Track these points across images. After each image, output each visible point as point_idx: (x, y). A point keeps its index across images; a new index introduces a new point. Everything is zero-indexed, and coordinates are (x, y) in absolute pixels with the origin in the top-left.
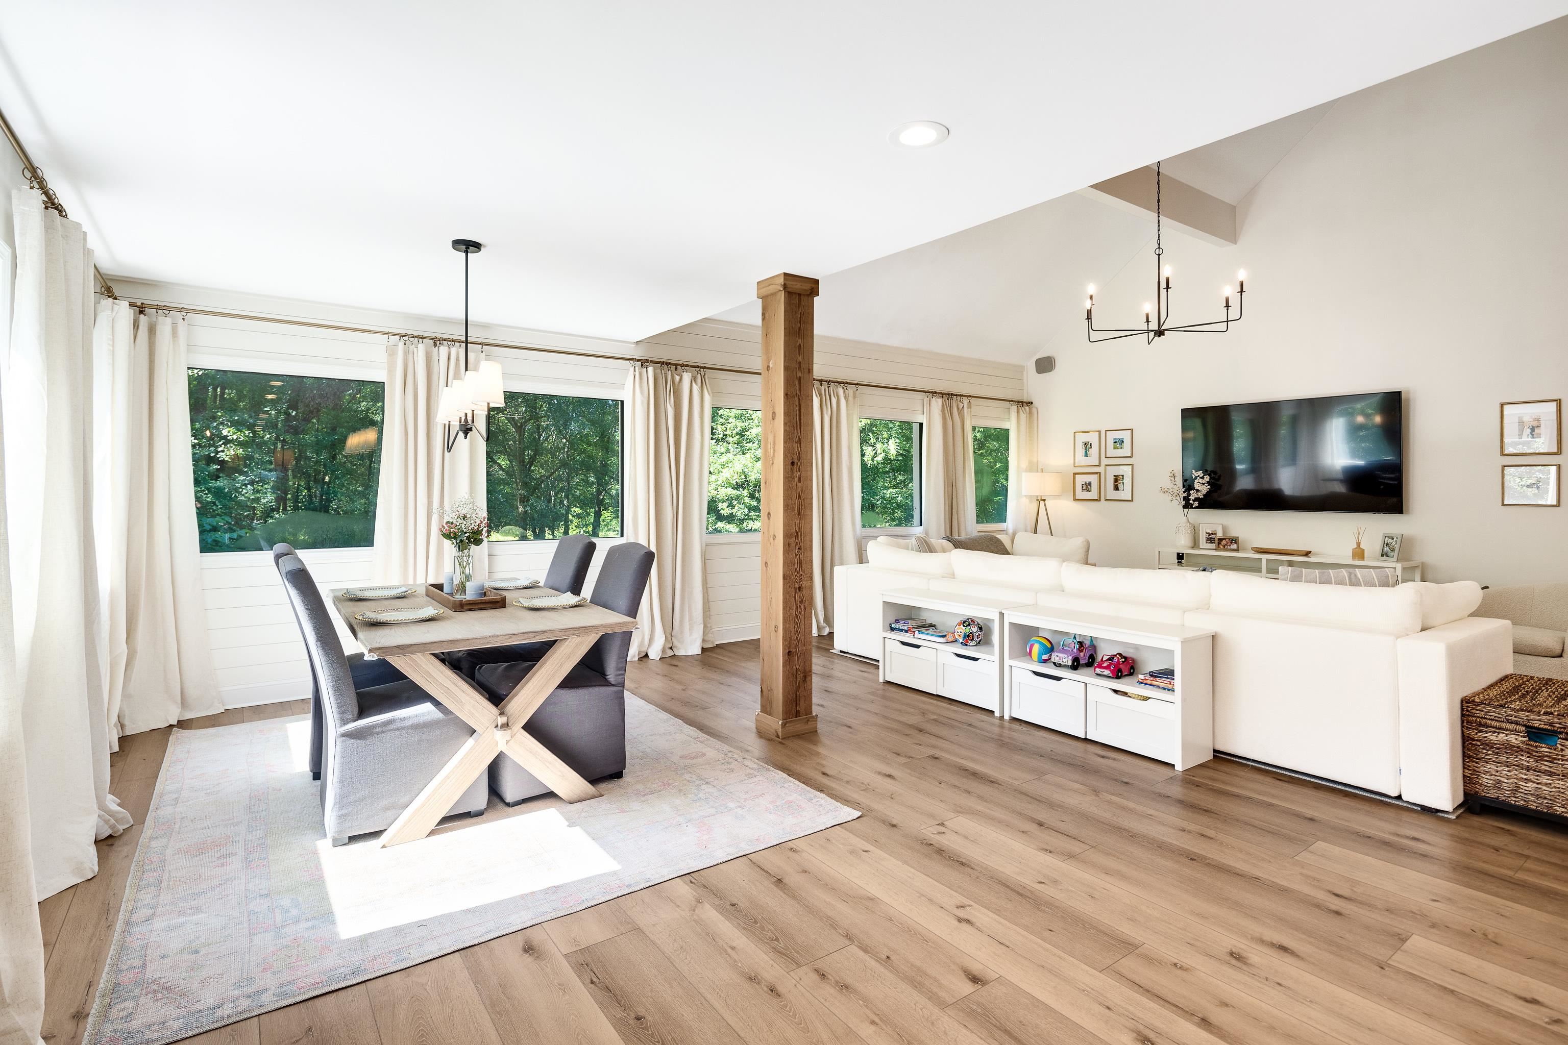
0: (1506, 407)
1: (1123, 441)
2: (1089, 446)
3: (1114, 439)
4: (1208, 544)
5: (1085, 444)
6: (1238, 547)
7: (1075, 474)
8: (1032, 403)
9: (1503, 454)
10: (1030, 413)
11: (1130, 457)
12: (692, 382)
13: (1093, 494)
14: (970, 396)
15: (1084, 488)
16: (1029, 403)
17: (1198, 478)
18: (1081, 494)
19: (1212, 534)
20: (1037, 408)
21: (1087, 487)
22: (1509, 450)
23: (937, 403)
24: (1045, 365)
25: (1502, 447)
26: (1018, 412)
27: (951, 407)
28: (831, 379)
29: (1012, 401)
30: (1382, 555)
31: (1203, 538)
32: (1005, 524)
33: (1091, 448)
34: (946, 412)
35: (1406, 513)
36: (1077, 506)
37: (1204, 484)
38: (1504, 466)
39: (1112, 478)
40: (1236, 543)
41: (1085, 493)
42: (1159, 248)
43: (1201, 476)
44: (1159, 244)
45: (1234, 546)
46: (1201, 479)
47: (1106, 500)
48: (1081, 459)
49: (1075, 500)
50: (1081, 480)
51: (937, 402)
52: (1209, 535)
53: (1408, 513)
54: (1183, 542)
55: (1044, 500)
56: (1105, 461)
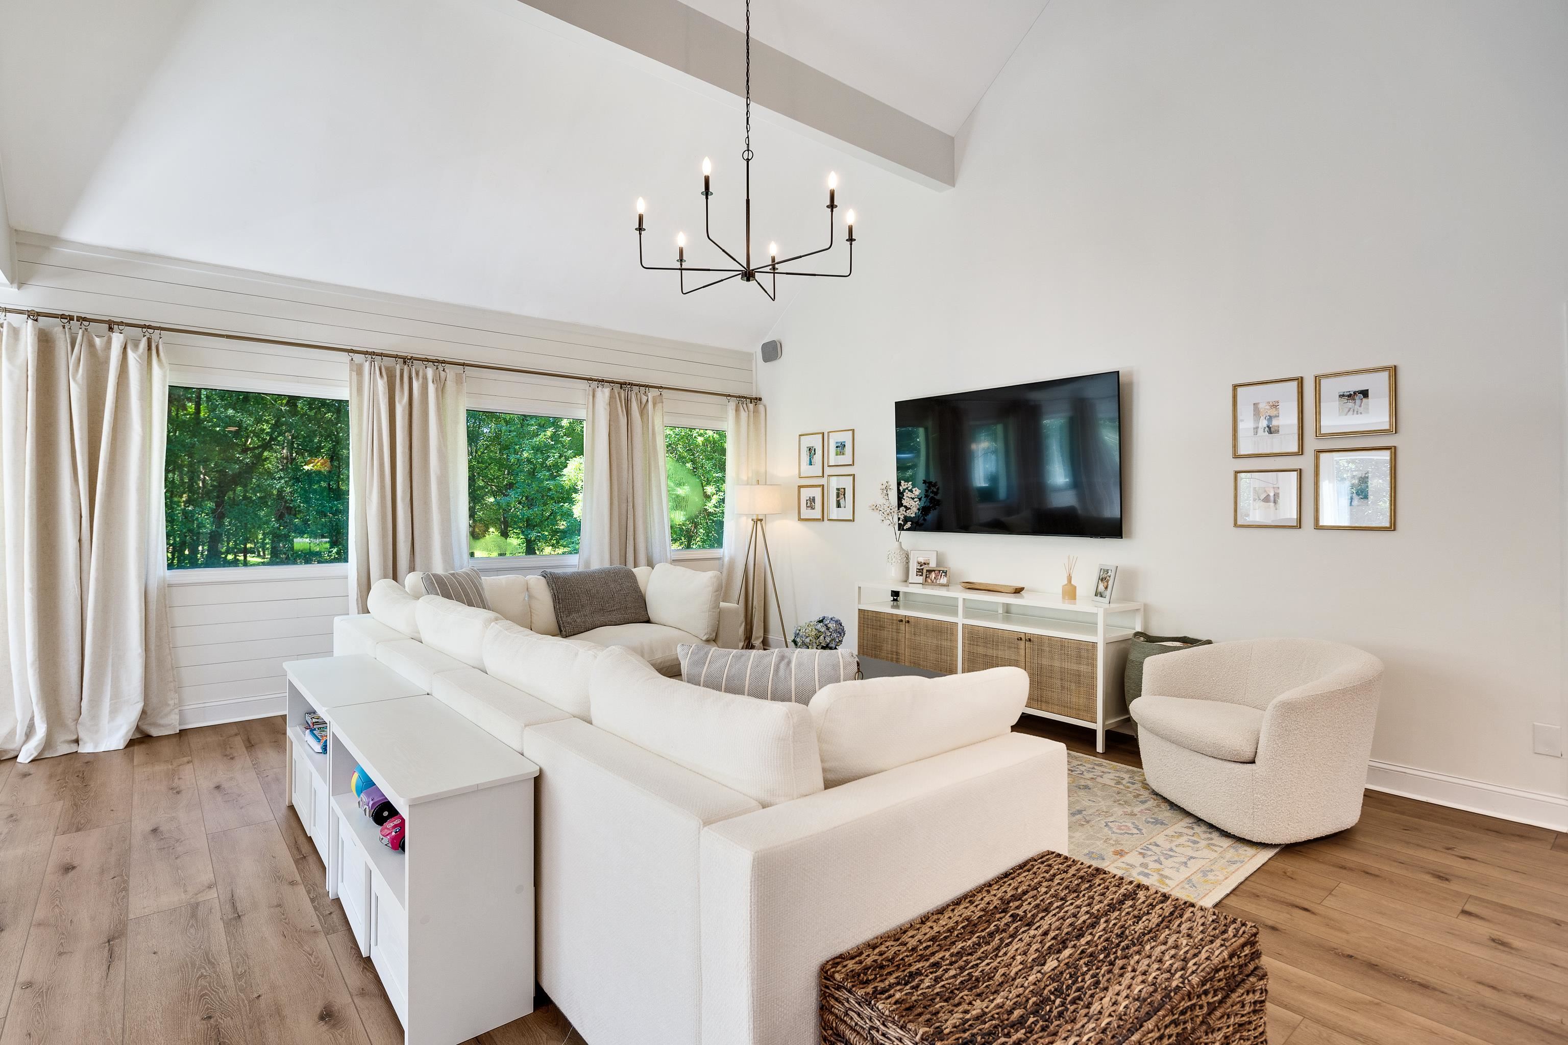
0: (1239, 390)
1: (845, 445)
2: (813, 452)
3: (837, 443)
4: (918, 577)
5: (810, 450)
6: (949, 581)
7: (800, 487)
8: (760, 399)
9: (1236, 456)
10: (756, 411)
11: (851, 465)
12: (125, 348)
13: (817, 513)
14: (661, 387)
15: (809, 505)
16: (756, 399)
17: (907, 491)
18: (806, 513)
19: (925, 564)
20: (765, 406)
21: (811, 502)
22: (1242, 451)
23: (604, 394)
24: (771, 351)
25: (1235, 447)
26: (737, 410)
27: (628, 401)
28: (414, 356)
29: (729, 396)
30: (1096, 595)
31: (913, 568)
32: (722, 550)
33: (815, 454)
34: (619, 408)
35: (1126, 537)
36: (800, 526)
37: (913, 499)
38: (1237, 472)
39: (835, 492)
40: (946, 575)
41: (810, 511)
42: (748, 150)
43: (909, 488)
44: (748, 145)
45: (943, 580)
46: (909, 493)
47: (828, 520)
48: (806, 469)
49: (800, 519)
50: (806, 494)
51: (602, 391)
52: (921, 566)
53: (1129, 536)
54: (893, 575)
55: (761, 520)
56: (828, 471)
